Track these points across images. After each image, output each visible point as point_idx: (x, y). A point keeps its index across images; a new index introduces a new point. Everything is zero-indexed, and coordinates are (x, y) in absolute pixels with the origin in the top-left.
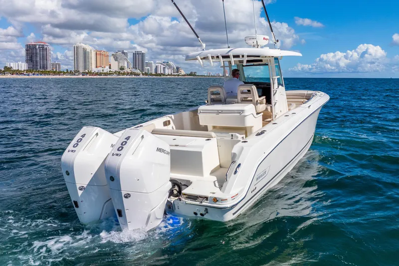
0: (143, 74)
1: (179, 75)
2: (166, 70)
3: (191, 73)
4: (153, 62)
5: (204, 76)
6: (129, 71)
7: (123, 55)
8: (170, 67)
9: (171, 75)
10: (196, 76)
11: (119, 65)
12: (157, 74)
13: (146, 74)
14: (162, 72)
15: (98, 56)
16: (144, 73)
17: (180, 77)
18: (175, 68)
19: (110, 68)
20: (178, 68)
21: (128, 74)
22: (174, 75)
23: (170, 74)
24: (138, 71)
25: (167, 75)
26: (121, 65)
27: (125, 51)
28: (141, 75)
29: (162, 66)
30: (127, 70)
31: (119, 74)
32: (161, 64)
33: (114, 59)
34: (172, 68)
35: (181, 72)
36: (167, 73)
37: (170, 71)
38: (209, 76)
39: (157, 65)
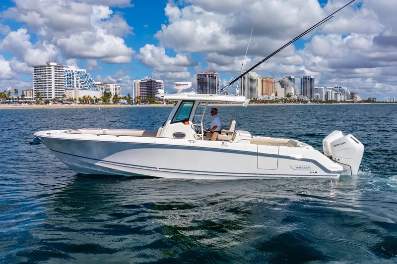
0: (311, 101)
1: (353, 102)
2: (339, 96)
3: (370, 99)
4: (323, 87)
5: (386, 102)
6: (296, 98)
7: (290, 81)
8: (343, 92)
9: (344, 102)
10: (375, 102)
11: (285, 92)
12: (327, 101)
13: (315, 101)
14: (333, 99)
15: (264, 83)
16: (312, 99)
17: (354, 104)
18: (350, 94)
19: (276, 95)
20: (352, 94)
21: (294, 101)
22: (348, 102)
23: (343, 100)
24: (306, 98)
25: (339, 102)
26: (287, 91)
27: (292, 77)
28: (309, 102)
29: (334, 92)
30: (294, 97)
31: (285, 101)
32: (333, 89)
33: (280, 86)
34: (346, 93)
35: (356, 98)
36: (339, 99)
37: (343, 97)
38: (392, 103)
39: (328, 90)
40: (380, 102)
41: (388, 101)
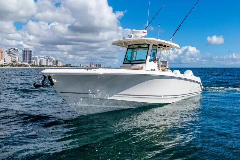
0: (30, 66)
2: (48, 62)
3: (67, 64)
4: (38, 57)
6: (20, 63)
7: (15, 52)
8: (51, 60)
11: (11, 59)
12: (41, 66)
13: (33, 66)
14: (45, 64)
16: (31, 64)
18: (55, 61)
19: (5, 61)
20: (57, 61)
21: (19, 65)
22: (54, 66)
23: (51, 65)
24: (27, 64)
25: (49, 67)
26: (13, 59)
27: (16, 48)
28: (29, 66)
29: (45, 60)
30: (18, 63)
31: (12, 65)
32: (44, 58)
33: (7, 54)
34: (53, 61)
35: (59, 64)
36: (49, 65)
37: (51, 63)
38: (80, 67)
39: (41, 59)
40: (73, 67)
41: (77, 66)
